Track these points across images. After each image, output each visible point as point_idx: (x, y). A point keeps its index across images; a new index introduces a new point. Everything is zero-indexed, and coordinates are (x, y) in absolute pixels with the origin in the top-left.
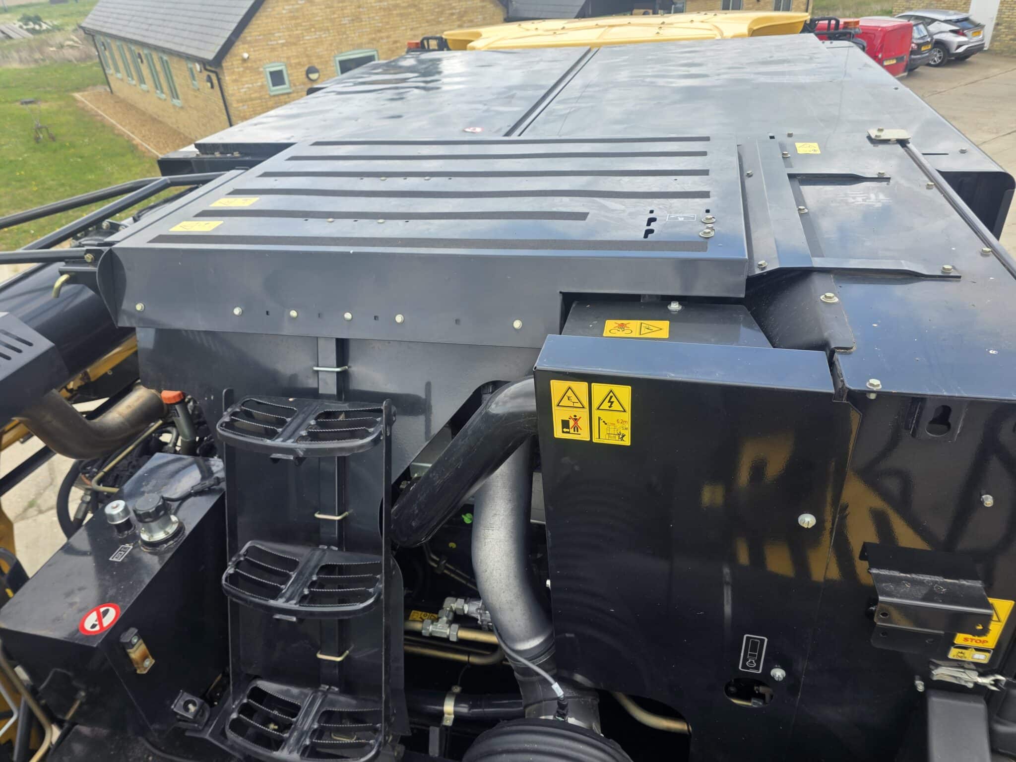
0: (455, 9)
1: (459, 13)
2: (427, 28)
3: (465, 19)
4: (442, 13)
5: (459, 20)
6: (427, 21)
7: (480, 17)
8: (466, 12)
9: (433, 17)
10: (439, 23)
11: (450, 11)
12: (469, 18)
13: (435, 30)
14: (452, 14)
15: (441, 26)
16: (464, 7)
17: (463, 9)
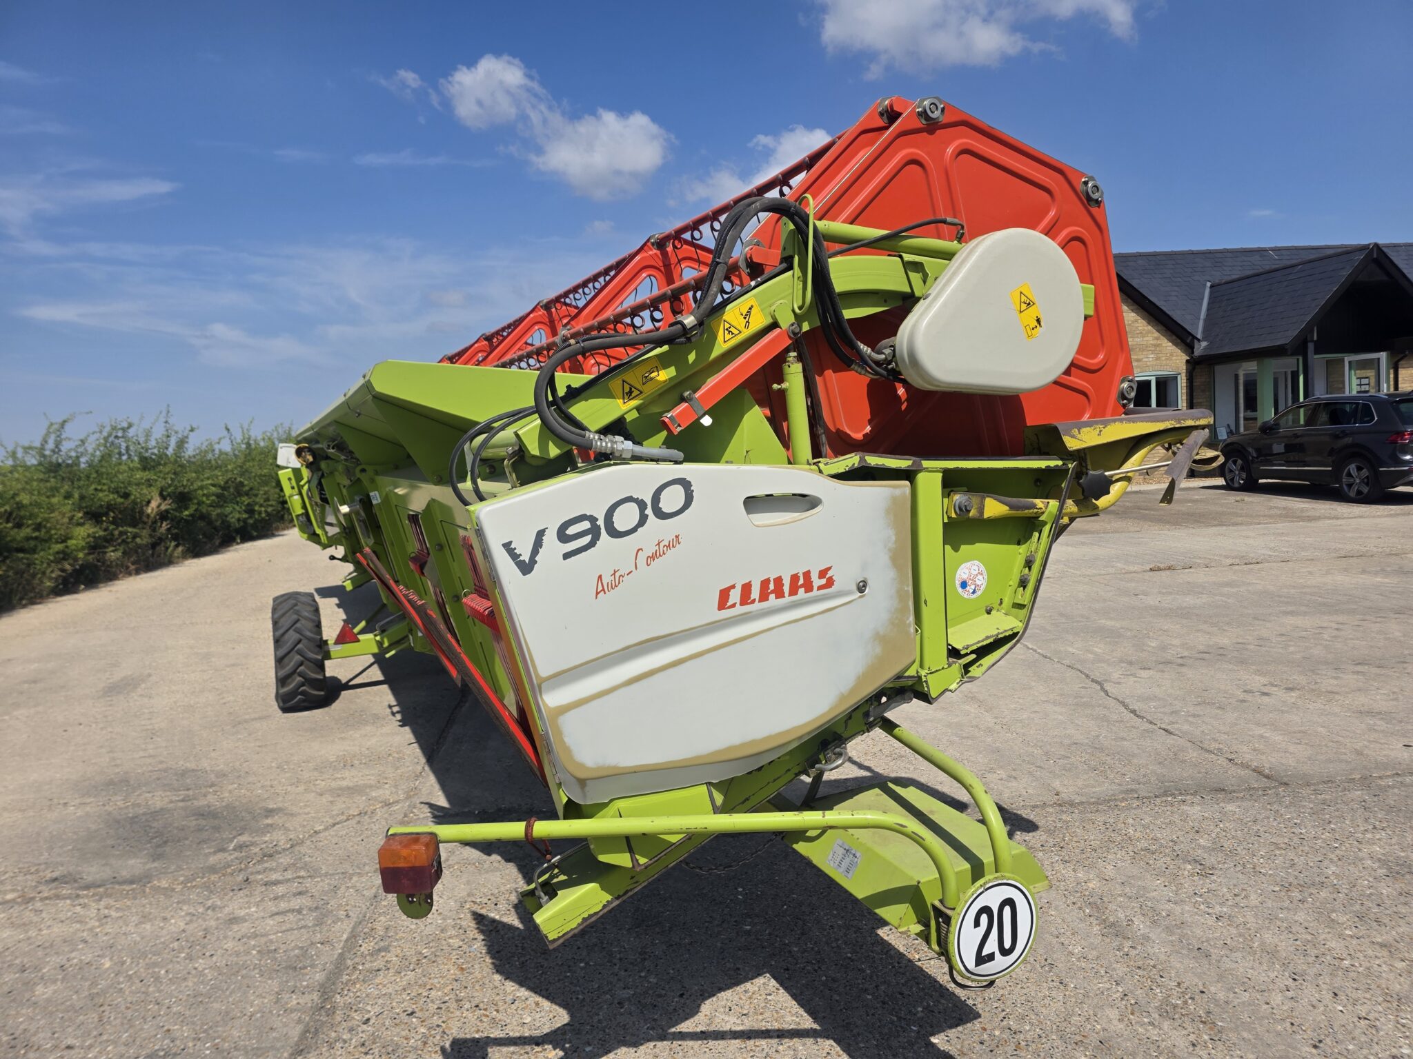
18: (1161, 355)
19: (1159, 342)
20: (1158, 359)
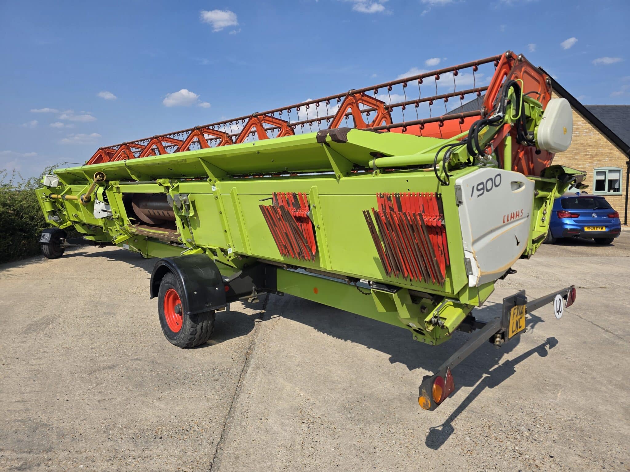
0: (589, 152)
1: (591, 155)
2: (565, 161)
3: (595, 159)
4: (578, 153)
5: (590, 159)
6: (567, 157)
7: (608, 159)
8: (596, 155)
9: (571, 155)
10: (576, 159)
11: (585, 153)
12: (598, 159)
13: (572, 163)
14: (586, 155)
15: (576, 161)
16: (595, 151)
17: (595, 153)
20: (610, 160)
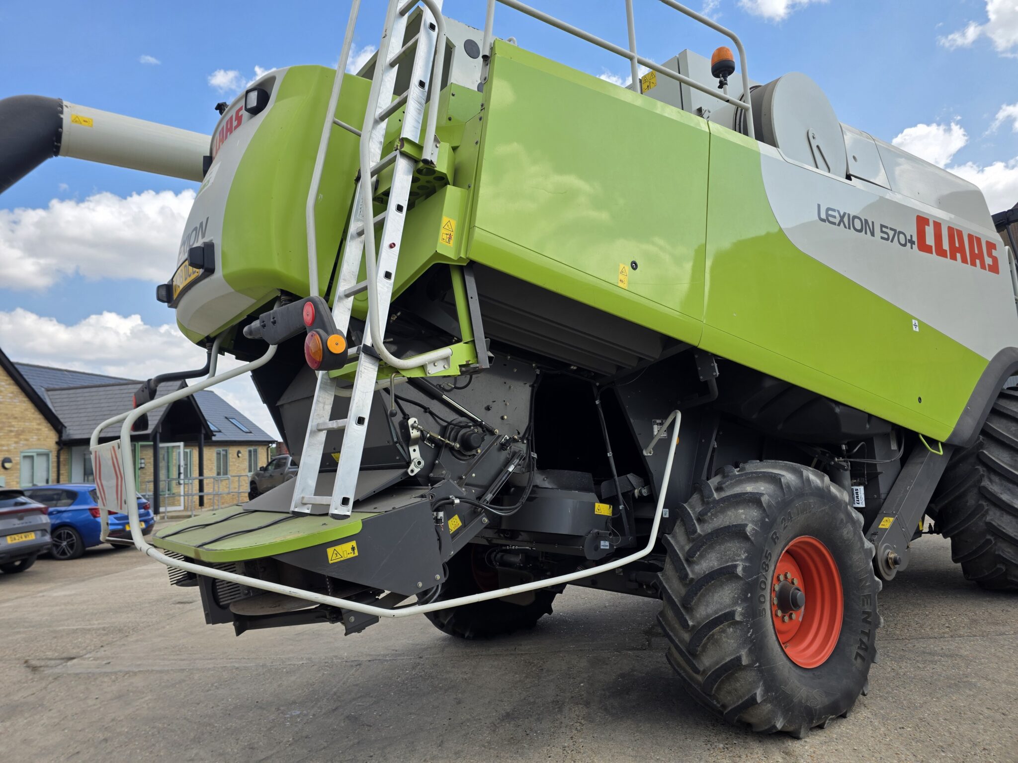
18: (40, 437)
19: (40, 427)
20: (39, 440)
